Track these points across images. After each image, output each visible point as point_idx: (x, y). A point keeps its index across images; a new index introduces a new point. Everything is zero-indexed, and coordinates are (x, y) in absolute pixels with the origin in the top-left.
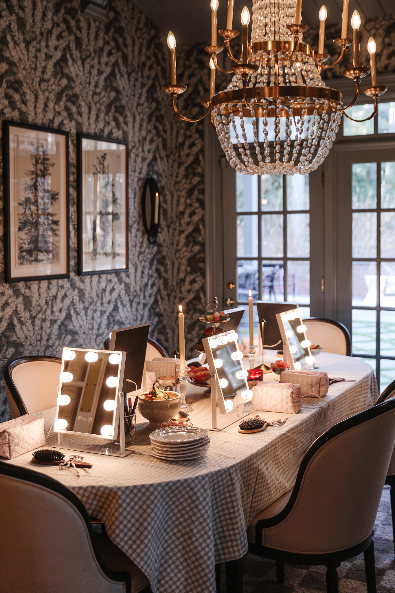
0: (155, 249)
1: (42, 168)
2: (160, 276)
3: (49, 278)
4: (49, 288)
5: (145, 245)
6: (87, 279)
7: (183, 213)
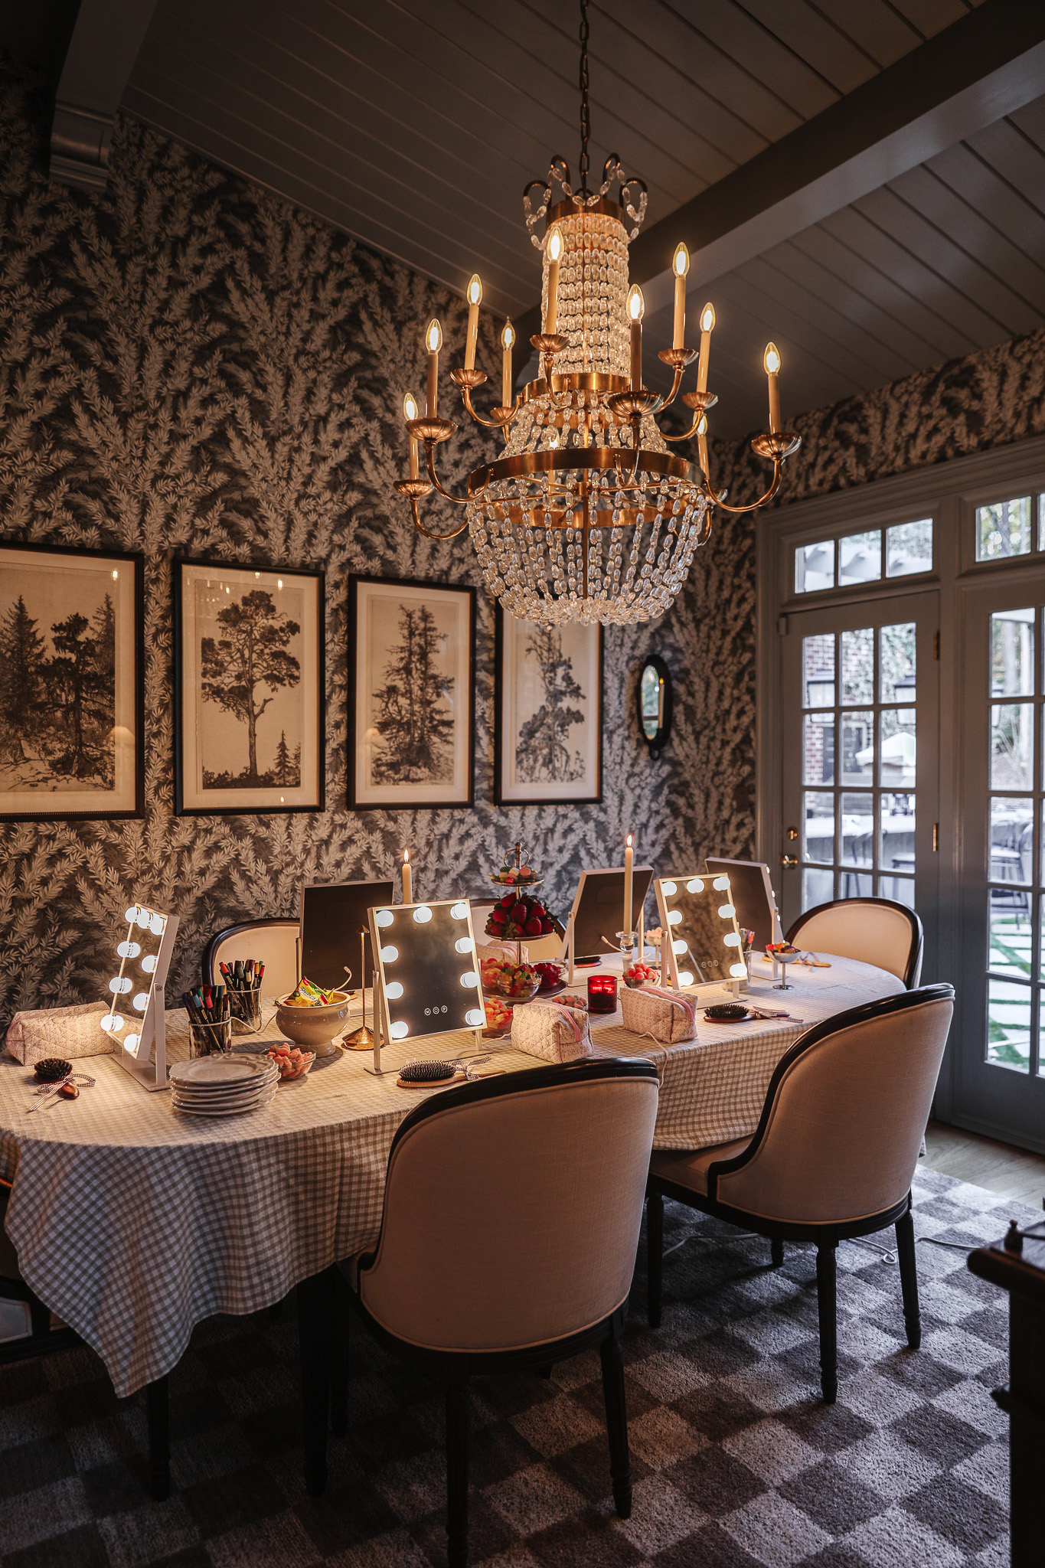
0: (666, 769)
1: (422, 643)
2: (675, 812)
3: (435, 807)
4: (433, 821)
5: (642, 762)
6: (515, 813)
7: (728, 712)
